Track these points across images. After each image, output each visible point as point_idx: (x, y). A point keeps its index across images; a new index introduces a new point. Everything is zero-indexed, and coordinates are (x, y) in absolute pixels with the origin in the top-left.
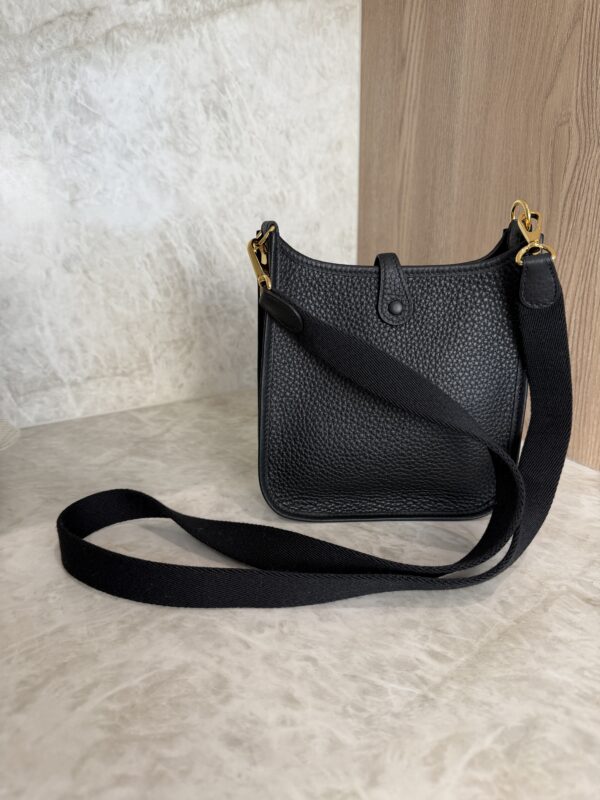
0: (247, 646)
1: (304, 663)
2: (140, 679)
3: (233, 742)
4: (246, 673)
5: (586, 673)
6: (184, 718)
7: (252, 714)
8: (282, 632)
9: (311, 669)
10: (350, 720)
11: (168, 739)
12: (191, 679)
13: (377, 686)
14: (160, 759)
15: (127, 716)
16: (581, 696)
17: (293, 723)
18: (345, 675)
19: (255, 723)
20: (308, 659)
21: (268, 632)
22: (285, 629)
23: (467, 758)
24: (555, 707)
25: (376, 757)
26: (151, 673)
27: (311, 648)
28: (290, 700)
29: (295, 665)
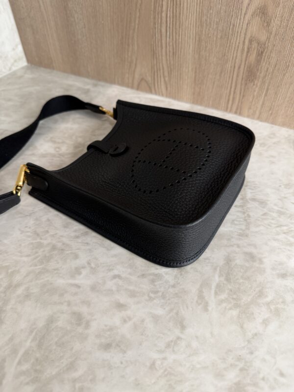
0: (78, 286)
1: (115, 281)
2: (29, 341)
3: (107, 347)
4: (87, 303)
5: (236, 222)
6: (72, 349)
7: (106, 326)
8: (92, 268)
9: (120, 282)
10: (155, 301)
11: (71, 367)
12: (60, 324)
13: (157, 274)
14: (74, 381)
15: (38, 368)
16: (239, 235)
17: (130, 319)
18: (138, 277)
19: (111, 329)
20: (115, 277)
21: (84, 272)
22: (93, 265)
23: (213, 292)
24: (232, 246)
25: (177, 314)
26: (34, 334)
27: (113, 269)
28: (120, 306)
29: (111, 284)
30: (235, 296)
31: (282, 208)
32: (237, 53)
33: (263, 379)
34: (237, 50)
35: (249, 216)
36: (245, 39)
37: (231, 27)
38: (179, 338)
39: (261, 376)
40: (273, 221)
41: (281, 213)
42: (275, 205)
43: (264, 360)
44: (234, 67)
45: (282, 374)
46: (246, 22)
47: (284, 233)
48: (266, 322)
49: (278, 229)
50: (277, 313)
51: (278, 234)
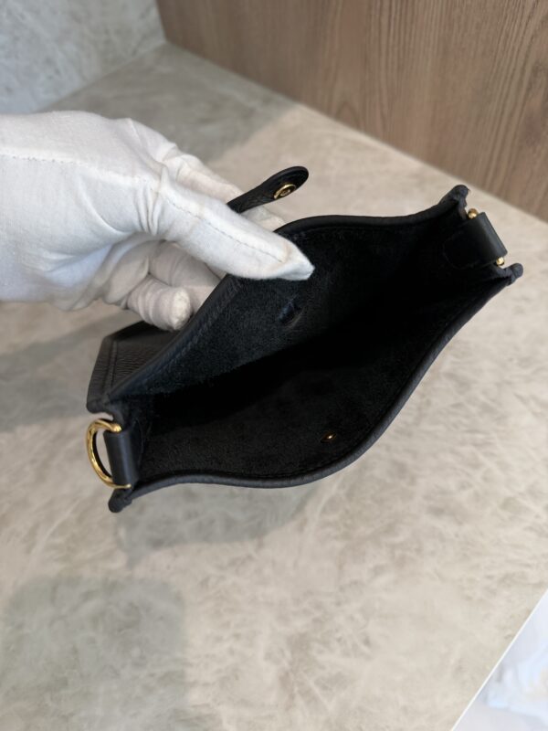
2: (69, 511)
3: (156, 543)
7: (164, 516)
11: (109, 555)
15: (72, 545)
17: (197, 515)
19: (168, 522)
23: (321, 506)
25: (259, 524)
26: (77, 503)
30: (349, 522)
31: (493, 401)
32: (509, 87)
33: (339, 640)
34: (510, 83)
35: (429, 403)
36: (525, 64)
37: (503, 37)
38: (250, 557)
39: (338, 635)
40: (465, 421)
41: (486, 409)
42: (485, 393)
43: (352, 618)
44: (502, 113)
45: (367, 642)
46: (530, 32)
47: (475, 445)
48: (378, 571)
49: (467, 436)
50: (401, 563)
51: (463, 443)
